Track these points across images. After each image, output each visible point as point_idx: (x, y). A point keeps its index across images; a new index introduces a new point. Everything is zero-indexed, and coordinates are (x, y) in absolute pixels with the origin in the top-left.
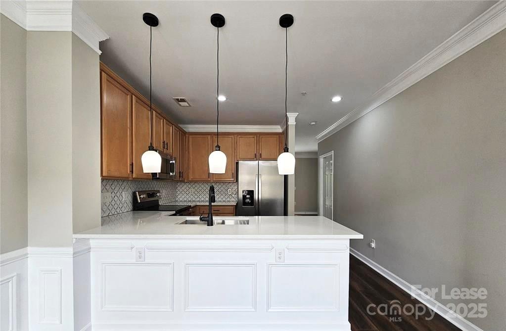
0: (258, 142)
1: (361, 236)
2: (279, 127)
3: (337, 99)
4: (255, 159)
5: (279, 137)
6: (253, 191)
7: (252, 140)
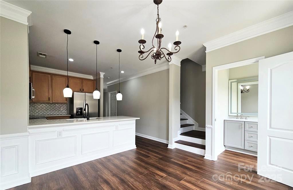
0: (82, 83)
1: (139, 118)
2: (92, 76)
3: (122, 72)
4: (80, 92)
5: (93, 82)
6: (82, 108)
7: (78, 81)
